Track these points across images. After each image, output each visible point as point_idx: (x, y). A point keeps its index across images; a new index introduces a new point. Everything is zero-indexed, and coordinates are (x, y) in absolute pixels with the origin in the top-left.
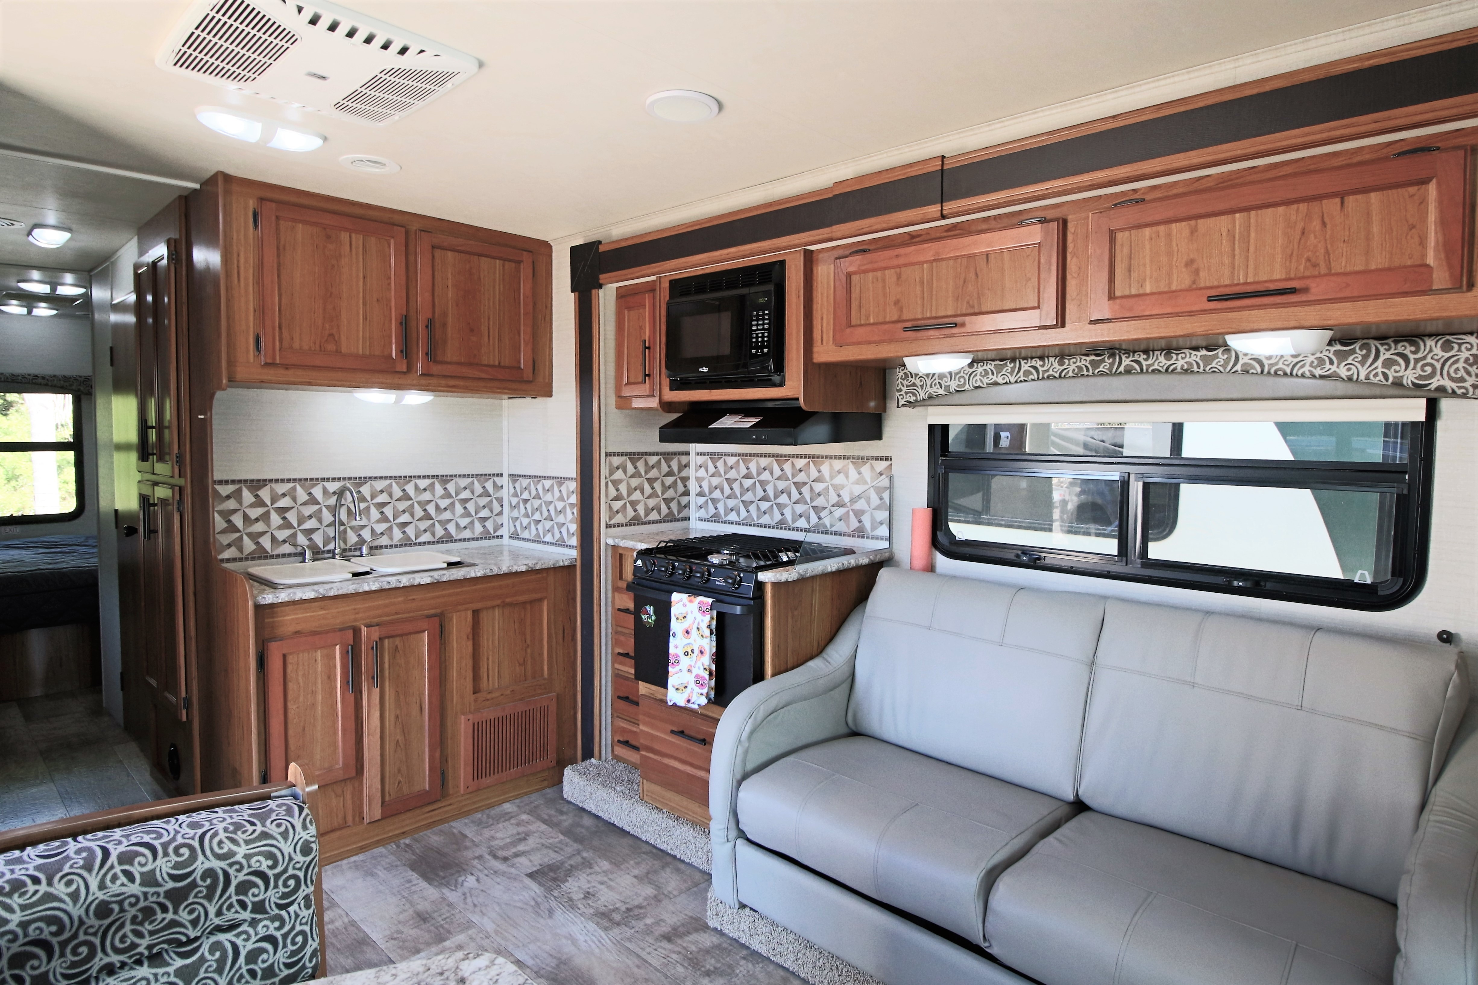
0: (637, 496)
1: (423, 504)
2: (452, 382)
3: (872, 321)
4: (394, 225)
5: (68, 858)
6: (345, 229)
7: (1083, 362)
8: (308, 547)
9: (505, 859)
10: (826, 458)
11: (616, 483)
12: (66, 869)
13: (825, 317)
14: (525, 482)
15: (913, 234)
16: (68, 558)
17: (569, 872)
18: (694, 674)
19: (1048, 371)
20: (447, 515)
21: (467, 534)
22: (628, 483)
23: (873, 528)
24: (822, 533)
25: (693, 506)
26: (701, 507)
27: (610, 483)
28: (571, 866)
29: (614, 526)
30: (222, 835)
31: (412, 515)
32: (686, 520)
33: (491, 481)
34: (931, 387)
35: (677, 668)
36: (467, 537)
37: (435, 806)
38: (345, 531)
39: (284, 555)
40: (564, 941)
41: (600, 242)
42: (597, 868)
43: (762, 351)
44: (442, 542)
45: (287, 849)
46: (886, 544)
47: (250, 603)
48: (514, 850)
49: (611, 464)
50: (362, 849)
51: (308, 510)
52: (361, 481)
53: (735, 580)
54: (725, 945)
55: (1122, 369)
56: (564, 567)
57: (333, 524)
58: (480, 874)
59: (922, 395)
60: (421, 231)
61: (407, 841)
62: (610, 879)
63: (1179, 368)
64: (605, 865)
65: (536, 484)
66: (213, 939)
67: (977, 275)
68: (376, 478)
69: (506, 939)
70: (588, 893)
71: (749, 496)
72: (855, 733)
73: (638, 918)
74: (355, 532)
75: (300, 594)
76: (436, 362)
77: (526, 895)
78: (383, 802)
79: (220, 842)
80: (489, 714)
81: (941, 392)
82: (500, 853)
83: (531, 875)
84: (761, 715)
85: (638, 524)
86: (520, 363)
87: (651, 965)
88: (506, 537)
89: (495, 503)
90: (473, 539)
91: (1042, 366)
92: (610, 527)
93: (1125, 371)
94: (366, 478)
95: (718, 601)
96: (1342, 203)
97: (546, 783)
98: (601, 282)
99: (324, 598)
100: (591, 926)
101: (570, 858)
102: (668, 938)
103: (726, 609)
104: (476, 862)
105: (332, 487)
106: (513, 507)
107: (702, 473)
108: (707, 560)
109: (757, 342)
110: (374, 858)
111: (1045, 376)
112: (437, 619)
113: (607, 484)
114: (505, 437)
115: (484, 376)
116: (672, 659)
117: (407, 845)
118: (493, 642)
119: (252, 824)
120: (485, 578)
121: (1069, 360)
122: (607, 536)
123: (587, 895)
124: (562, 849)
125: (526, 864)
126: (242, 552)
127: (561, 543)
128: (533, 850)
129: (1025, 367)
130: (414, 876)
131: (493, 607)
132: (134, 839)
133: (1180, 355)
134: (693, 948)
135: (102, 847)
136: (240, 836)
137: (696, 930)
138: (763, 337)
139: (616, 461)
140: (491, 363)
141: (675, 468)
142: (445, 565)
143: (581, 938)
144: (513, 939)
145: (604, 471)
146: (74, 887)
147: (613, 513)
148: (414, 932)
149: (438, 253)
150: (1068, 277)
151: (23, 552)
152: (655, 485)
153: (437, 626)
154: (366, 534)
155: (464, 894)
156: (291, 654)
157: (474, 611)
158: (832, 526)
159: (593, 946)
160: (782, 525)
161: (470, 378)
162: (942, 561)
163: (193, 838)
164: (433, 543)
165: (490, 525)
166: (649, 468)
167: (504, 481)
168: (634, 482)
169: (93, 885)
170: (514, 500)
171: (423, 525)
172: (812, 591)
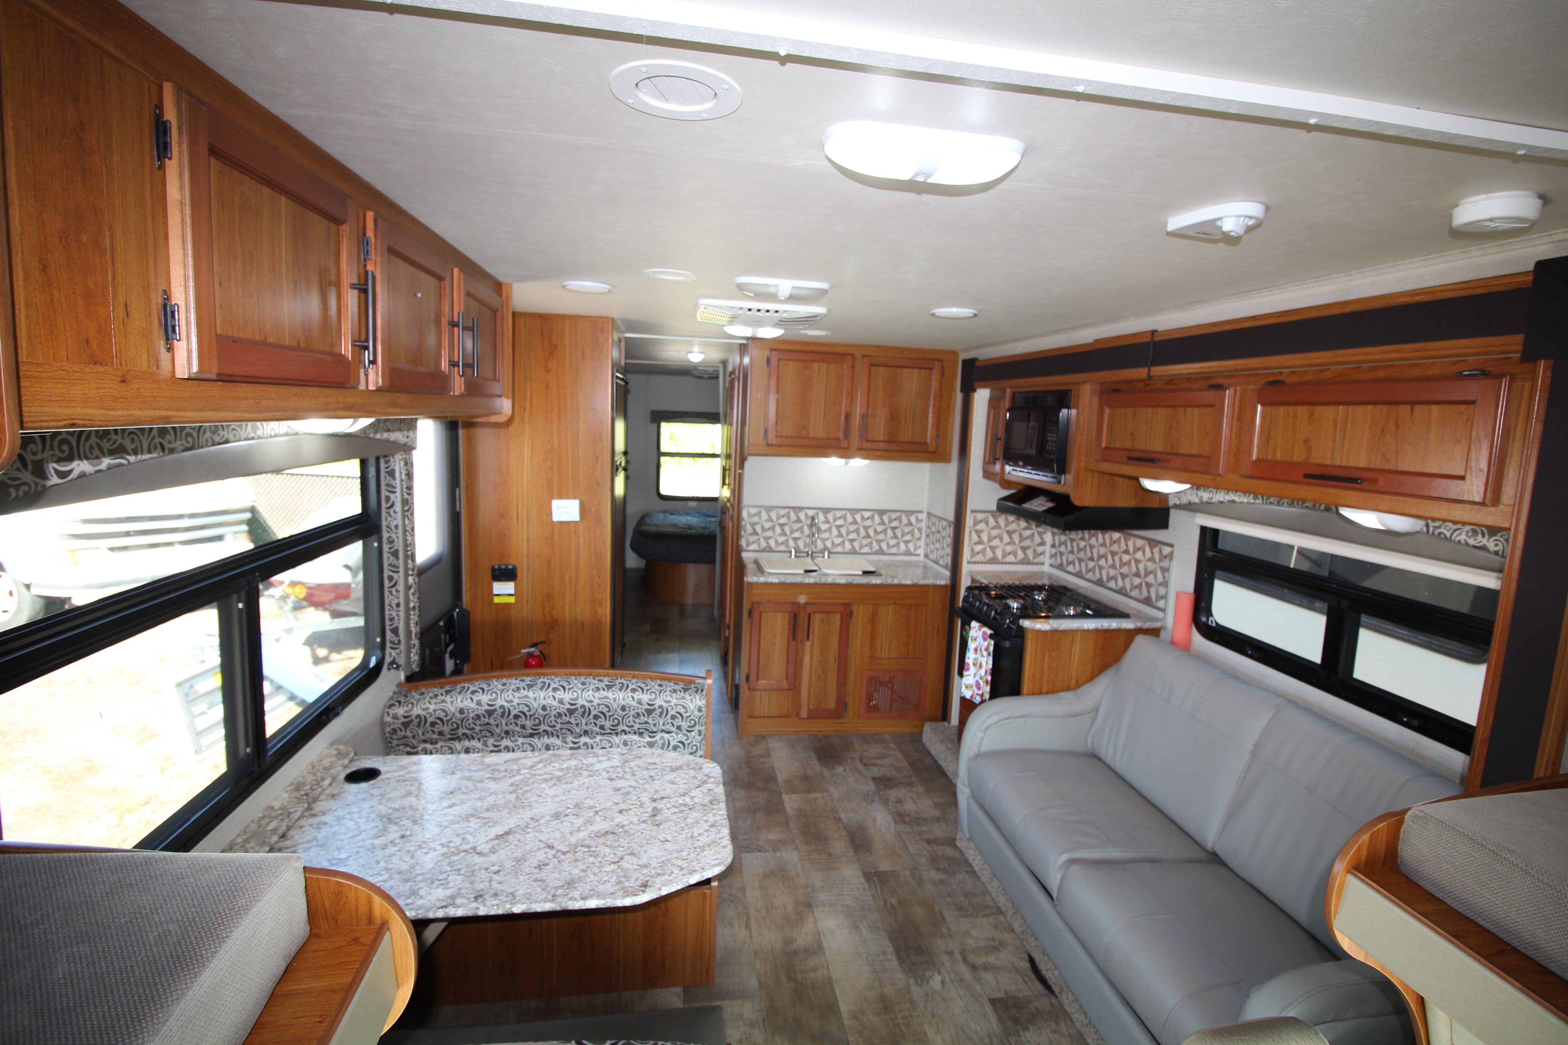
0: (996, 542)
1: (866, 528)
2: (878, 452)
3: (1117, 446)
4: (847, 354)
6: (816, 361)
8: (794, 549)
9: (866, 765)
11: (978, 532)
14: (934, 519)
17: (897, 785)
18: (977, 679)
20: (881, 537)
21: (894, 550)
22: (989, 533)
23: (1157, 600)
24: (1124, 595)
25: (1046, 556)
26: (1053, 556)
27: (973, 533)
28: (901, 782)
29: (974, 563)
31: (858, 535)
33: (914, 516)
35: (967, 674)
36: (894, 552)
37: (839, 721)
38: (816, 541)
39: (781, 552)
40: (869, 819)
41: (977, 359)
42: (915, 789)
43: (1051, 457)
44: (872, 555)
45: (692, 707)
46: (1162, 615)
47: (747, 582)
48: (874, 761)
49: (975, 518)
50: (796, 733)
51: (796, 526)
52: (826, 511)
54: (959, 860)
56: (940, 588)
57: (808, 536)
58: (848, 767)
60: (863, 355)
61: (821, 736)
62: (918, 798)
64: (921, 789)
65: (939, 522)
67: (1178, 423)
68: (837, 509)
69: (840, 805)
72: (1093, 755)
73: (919, 824)
74: (822, 542)
75: (770, 580)
76: (865, 440)
77: (865, 788)
78: (809, 708)
80: (878, 673)
82: (865, 761)
83: (874, 779)
85: (995, 563)
87: (908, 850)
88: (921, 556)
89: (916, 531)
90: (898, 554)
92: (972, 563)
94: (830, 509)
95: (995, 634)
96: (1412, 410)
97: (916, 729)
98: (976, 387)
99: (784, 584)
100: (889, 818)
101: (902, 778)
102: (929, 842)
103: (998, 640)
104: (849, 760)
105: (810, 513)
106: (928, 536)
108: (1007, 602)
110: (800, 739)
112: (847, 607)
113: (970, 533)
115: (899, 449)
116: (965, 667)
117: (820, 739)
118: (884, 627)
120: (882, 585)
122: (967, 569)
123: (899, 801)
124: (901, 771)
125: (876, 771)
126: (759, 547)
127: (945, 567)
128: (885, 766)
130: (813, 755)
131: (889, 605)
134: (939, 853)
137: (949, 845)
139: (980, 516)
140: (906, 440)
141: (1033, 525)
142: (861, 573)
143: (879, 821)
144: (844, 806)
145: (969, 523)
147: (974, 553)
148: (798, 783)
149: (873, 369)
152: (1013, 536)
153: (846, 612)
154: (828, 544)
155: (833, 775)
156: (765, 612)
158: (1130, 590)
159: (883, 827)
160: (1100, 582)
161: (889, 450)
162: (1197, 638)
165: (911, 546)
166: (1008, 523)
167: (924, 517)
168: (994, 533)
169: (621, 698)
170: (928, 531)
171: (865, 542)
172: (1073, 641)
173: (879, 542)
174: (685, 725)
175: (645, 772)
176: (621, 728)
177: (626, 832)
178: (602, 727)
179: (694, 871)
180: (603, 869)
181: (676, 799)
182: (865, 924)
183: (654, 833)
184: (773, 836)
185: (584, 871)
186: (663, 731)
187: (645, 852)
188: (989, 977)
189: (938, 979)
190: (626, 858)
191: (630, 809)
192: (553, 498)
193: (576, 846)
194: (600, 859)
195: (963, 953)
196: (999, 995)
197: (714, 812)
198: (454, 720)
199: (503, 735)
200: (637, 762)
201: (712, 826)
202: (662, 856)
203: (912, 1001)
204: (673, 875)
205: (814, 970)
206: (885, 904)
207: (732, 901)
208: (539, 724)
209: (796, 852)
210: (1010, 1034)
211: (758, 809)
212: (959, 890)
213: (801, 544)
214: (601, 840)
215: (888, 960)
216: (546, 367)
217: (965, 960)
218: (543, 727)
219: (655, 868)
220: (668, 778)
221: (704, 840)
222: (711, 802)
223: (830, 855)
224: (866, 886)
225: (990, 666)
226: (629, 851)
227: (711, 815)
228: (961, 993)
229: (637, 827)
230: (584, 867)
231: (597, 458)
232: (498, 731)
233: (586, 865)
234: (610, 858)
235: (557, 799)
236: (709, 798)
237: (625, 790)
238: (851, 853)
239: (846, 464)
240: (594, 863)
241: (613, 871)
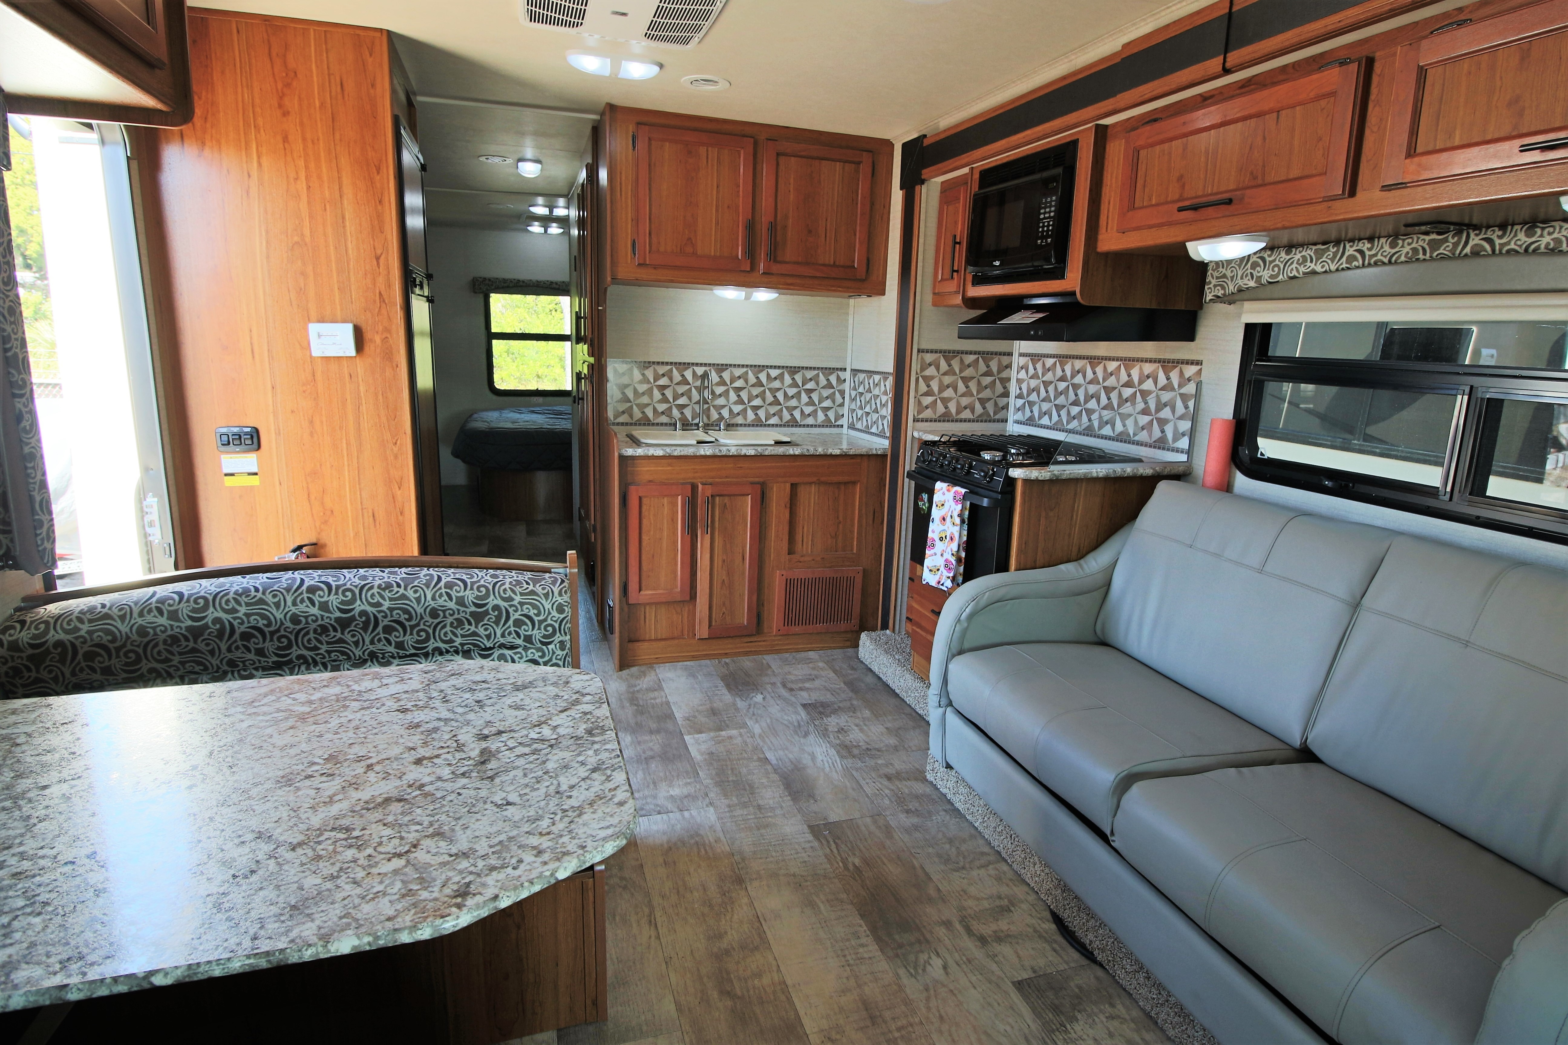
0: (949, 393)
1: (774, 391)
2: (790, 280)
3: (1154, 202)
4: (744, 136)
5: (419, 577)
6: (704, 144)
7: (1420, 243)
8: (679, 419)
9: (791, 690)
10: (1138, 361)
11: (927, 380)
12: (416, 584)
13: (1112, 200)
14: (862, 376)
15: (1205, 95)
16: (564, 422)
17: (835, 712)
18: (945, 558)
19: (1376, 255)
20: (793, 403)
21: (810, 421)
22: (940, 380)
23: (1175, 440)
24: (1125, 442)
25: (1011, 409)
26: (1019, 409)
27: (920, 379)
28: (839, 707)
29: (922, 421)
30: (507, 586)
31: (764, 400)
32: (1002, 421)
33: (835, 374)
34: (1242, 278)
35: (932, 551)
36: (811, 423)
37: (752, 639)
38: (709, 409)
39: (662, 424)
40: (806, 756)
41: (925, 136)
42: (859, 714)
43: (1046, 241)
44: (788, 426)
45: (548, 606)
46: (1183, 458)
47: (616, 454)
48: (800, 685)
49: (921, 360)
50: (694, 658)
51: (681, 389)
52: (721, 368)
53: (986, 474)
54: (934, 797)
55: (1468, 250)
56: (877, 455)
57: (698, 402)
58: (768, 696)
59: (1231, 288)
60: (768, 139)
61: (727, 660)
62: (865, 725)
63: (1543, 246)
64: (867, 713)
65: (869, 378)
66: (501, 651)
67: (1264, 139)
68: (735, 365)
69: (764, 741)
70: (842, 729)
71: (1061, 400)
72: (1103, 643)
73: (872, 757)
74: (717, 411)
75: (651, 452)
76: (775, 261)
77: (794, 718)
78: (710, 626)
79: (505, 590)
80: (800, 573)
81: (1252, 284)
82: (790, 685)
83: (804, 706)
84: (983, 602)
85: (948, 421)
86: (854, 262)
87: (864, 791)
88: (845, 426)
89: (838, 395)
90: (816, 426)
91: (1370, 249)
92: (918, 421)
93: (1471, 253)
94: (726, 365)
95: (971, 492)
97: (848, 643)
98: (923, 177)
99: (670, 457)
100: (833, 752)
101: (841, 702)
102: (889, 778)
103: (977, 500)
104: (769, 687)
105: (700, 371)
106: (853, 400)
107: (1022, 375)
108: (980, 455)
109: (1043, 231)
110: (700, 666)
111: (1372, 261)
112: (759, 486)
113: (917, 380)
114: (850, 334)
115: (818, 274)
116: (929, 543)
117: (726, 663)
118: (808, 514)
119: (528, 583)
120: (802, 456)
121: (1404, 240)
122: (914, 429)
123: (841, 730)
124: (838, 694)
125: (805, 697)
126: (632, 418)
127: (881, 435)
128: (815, 689)
129: (1350, 251)
130: (721, 684)
131: (811, 483)
132: (457, 576)
133: (1547, 230)
134: (906, 791)
135: (438, 576)
136: (518, 589)
137: (916, 779)
138: (1048, 226)
139: (929, 357)
140: (827, 262)
141: (995, 369)
142: (773, 443)
143: (820, 757)
144: (769, 743)
145: (915, 366)
146: (418, 595)
147: (921, 408)
148: (703, 720)
149: (782, 160)
150: (1367, 132)
151: (539, 416)
152: (970, 384)
153: (759, 492)
154: (725, 413)
155: (750, 705)
156: (646, 497)
157: (792, 484)
158: (1135, 435)
159: (826, 765)
160: (1089, 431)
161: (805, 277)
162: (1241, 481)
163: (489, 583)
164: (781, 426)
165: (831, 415)
166: (964, 367)
167: (847, 375)
168: (947, 380)
169: (429, 596)
170: (853, 393)
171: (773, 410)
172: (1075, 494)
173: (790, 409)
174: (537, 634)
175: (468, 695)
176: (432, 645)
177: (426, 795)
178: (400, 645)
179: (565, 854)
180: (374, 871)
181: (525, 732)
182: (822, 896)
183: (483, 793)
184: (676, 791)
185: (333, 877)
186: (502, 646)
187: (465, 828)
188: (1005, 950)
189: (937, 962)
190: (426, 843)
191: (438, 756)
192: (310, 321)
193: (321, 831)
194: (370, 851)
195: (963, 920)
196: (1025, 975)
197: (596, 746)
198: (129, 647)
199: (226, 668)
200: (453, 681)
201: (594, 770)
202: (499, 833)
203: (907, 1002)
204: (522, 867)
205: (759, 975)
206: (846, 868)
207: (625, 888)
208: (289, 646)
209: (712, 809)
210: (1053, 1031)
211: (652, 757)
212: (940, 835)
213: (688, 413)
214: (377, 815)
215: (862, 945)
216: (280, 106)
217: (969, 930)
218: (295, 652)
219: (484, 857)
220: (509, 701)
221: (580, 796)
222: (590, 732)
223: (759, 807)
224: (816, 844)
225: (965, 539)
226: (431, 830)
227: (591, 753)
228: (974, 979)
229: (449, 786)
230: (334, 870)
231: (378, 259)
232: (215, 662)
233: (338, 865)
234: (389, 847)
235: (293, 752)
236: (584, 726)
237: (430, 726)
238: (788, 802)
239: (747, 298)
240: (355, 861)
241: (396, 872)
